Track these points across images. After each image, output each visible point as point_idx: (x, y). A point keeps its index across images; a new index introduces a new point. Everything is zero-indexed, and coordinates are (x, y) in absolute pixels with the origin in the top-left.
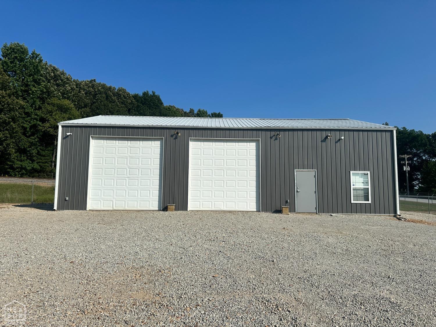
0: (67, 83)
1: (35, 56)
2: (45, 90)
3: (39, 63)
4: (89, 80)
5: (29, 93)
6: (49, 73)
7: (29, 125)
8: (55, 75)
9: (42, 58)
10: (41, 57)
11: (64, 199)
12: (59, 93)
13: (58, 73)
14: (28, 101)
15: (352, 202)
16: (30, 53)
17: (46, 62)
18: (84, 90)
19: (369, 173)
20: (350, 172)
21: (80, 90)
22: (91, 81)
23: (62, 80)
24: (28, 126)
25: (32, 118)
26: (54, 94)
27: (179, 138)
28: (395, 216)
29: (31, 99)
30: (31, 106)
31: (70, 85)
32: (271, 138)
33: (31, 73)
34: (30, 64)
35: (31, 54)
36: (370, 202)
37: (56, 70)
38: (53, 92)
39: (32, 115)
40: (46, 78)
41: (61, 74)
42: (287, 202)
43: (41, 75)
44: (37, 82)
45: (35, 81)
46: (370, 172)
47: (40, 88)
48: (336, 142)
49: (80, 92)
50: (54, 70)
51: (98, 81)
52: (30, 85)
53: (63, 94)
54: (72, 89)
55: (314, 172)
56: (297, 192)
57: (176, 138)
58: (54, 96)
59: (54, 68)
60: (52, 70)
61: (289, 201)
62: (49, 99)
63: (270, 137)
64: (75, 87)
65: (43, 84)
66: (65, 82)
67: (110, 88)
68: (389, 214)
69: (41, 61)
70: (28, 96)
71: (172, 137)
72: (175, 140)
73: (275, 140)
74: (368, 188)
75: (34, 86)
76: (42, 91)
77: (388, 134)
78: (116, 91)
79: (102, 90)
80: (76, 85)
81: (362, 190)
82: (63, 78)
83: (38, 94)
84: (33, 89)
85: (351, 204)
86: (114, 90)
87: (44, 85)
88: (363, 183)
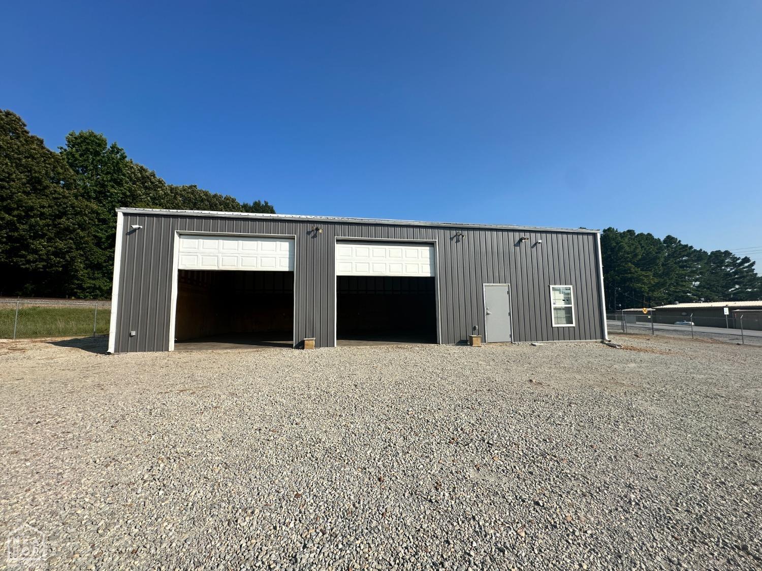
0: (159, 187)
1: (115, 149)
2: (128, 193)
3: (120, 159)
4: (188, 186)
5: (107, 196)
6: (134, 173)
7: (105, 234)
8: (143, 177)
9: (126, 154)
10: (124, 153)
11: (127, 334)
12: (149, 198)
13: (147, 174)
14: (104, 205)
15: (554, 325)
16: (108, 147)
17: (131, 160)
18: (182, 196)
19: (571, 287)
20: (549, 286)
21: (175, 196)
22: (191, 187)
23: (152, 183)
24: (103, 236)
25: (109, 227)
26: (141, 199)
27: (319, 237)
28: (602, 342)
29: (108, 203)
30: (108, 211)
31: (162, 190)
32: (451, 239)
33: (108, 171)
34: (109, 159)
35: (111, 147)
36: (574, 325)
37: (144, 170)
38: (140, 196)
39: (109, 222)
40: (131, 180)
41: (151, 176)
42: (475, 328)
43: (124, 175)
44: (119, 183)
45: (115, 181)
46: (573, 287)
47: (121, 190)
48: (532, 247)
49: (175, 198)
50: (142, 170)
51: (199, 188)
52: (107, 186)
53: (153, 199)
54: (165, 194)
55: (507, 287)
56: (488, 314)
57: (315, 236)
58: (141, 201)
59: (142, 167)
60: (139, 170)
61: (477, 326)
62: (134, 203)
63: (449, 238)
64: (169, 192)
65: (126, 186)
66: (156, 185)
67: (215, 196)
68: (595, 340)
69: (123, 157)
70: (104, 199)
71: (309, 235)
72: (313, 239)
73: (456, 242)
74: (571, 307)
75: (113, 187)
76: (124, 194)
77: (591, 237)
78: (223, 199)
79: (204, 197)
80: (171, 191)
81: (563, 309)
82: (153, 180)
83: (119, 197)
84: (112, 190)
85: (551, 328)
86: (220, 198)
87: (128, 187)
88: (563, 300)
